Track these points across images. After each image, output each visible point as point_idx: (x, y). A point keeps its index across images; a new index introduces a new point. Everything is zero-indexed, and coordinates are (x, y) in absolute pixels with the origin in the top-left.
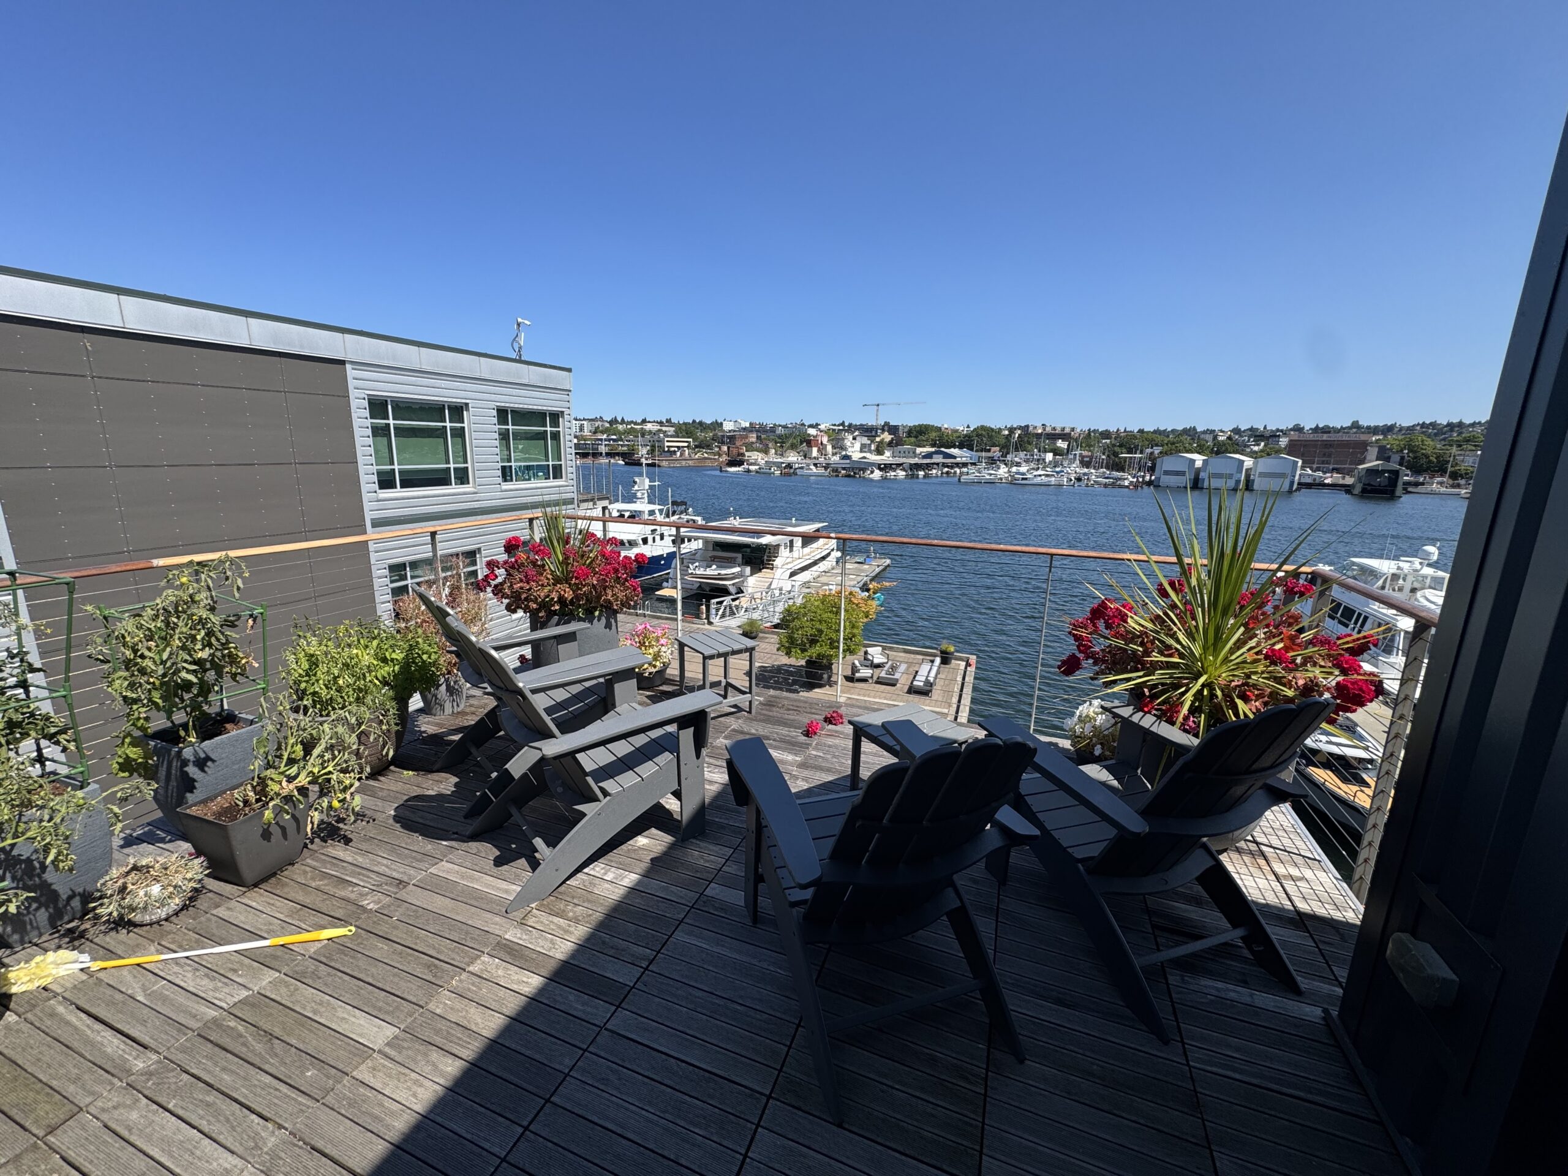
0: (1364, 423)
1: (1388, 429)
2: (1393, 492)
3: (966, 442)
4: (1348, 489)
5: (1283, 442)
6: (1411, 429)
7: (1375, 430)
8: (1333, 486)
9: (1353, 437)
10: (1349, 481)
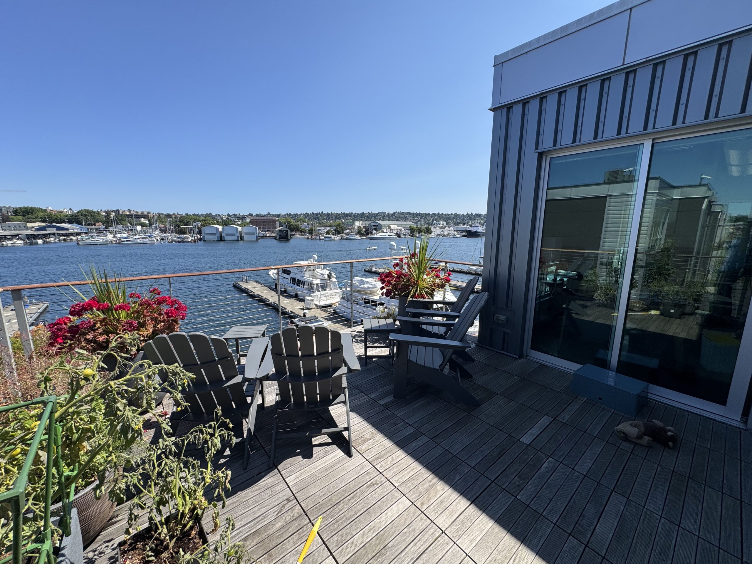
0: (271, 213)
1: (279, 216)
2: (288, 238)
3: (74, 219)
4: (275, 238)
5: (248, 220)
6: (285, 215)
7: (275, 216)
8: (269, 237)
9: (269, 218)
10: (274, 235)
